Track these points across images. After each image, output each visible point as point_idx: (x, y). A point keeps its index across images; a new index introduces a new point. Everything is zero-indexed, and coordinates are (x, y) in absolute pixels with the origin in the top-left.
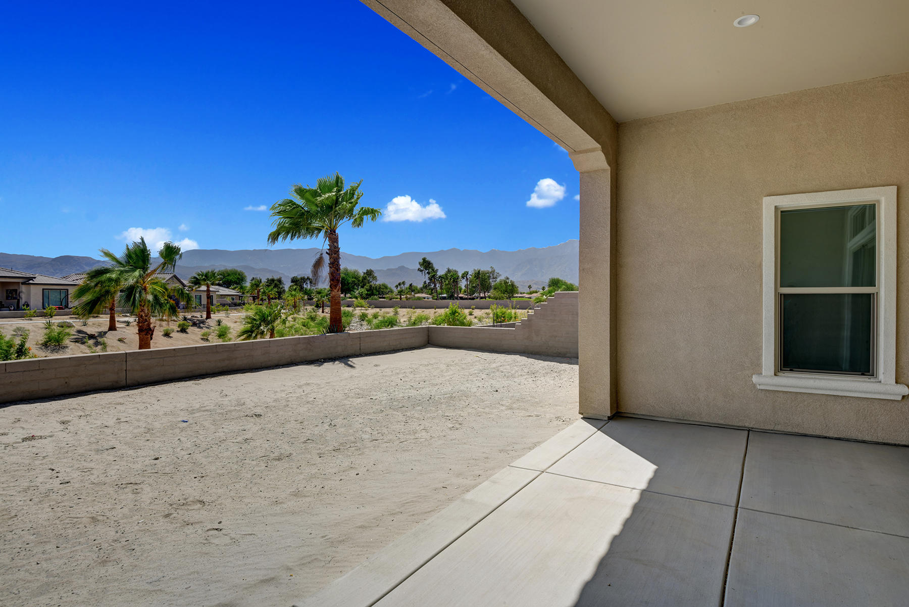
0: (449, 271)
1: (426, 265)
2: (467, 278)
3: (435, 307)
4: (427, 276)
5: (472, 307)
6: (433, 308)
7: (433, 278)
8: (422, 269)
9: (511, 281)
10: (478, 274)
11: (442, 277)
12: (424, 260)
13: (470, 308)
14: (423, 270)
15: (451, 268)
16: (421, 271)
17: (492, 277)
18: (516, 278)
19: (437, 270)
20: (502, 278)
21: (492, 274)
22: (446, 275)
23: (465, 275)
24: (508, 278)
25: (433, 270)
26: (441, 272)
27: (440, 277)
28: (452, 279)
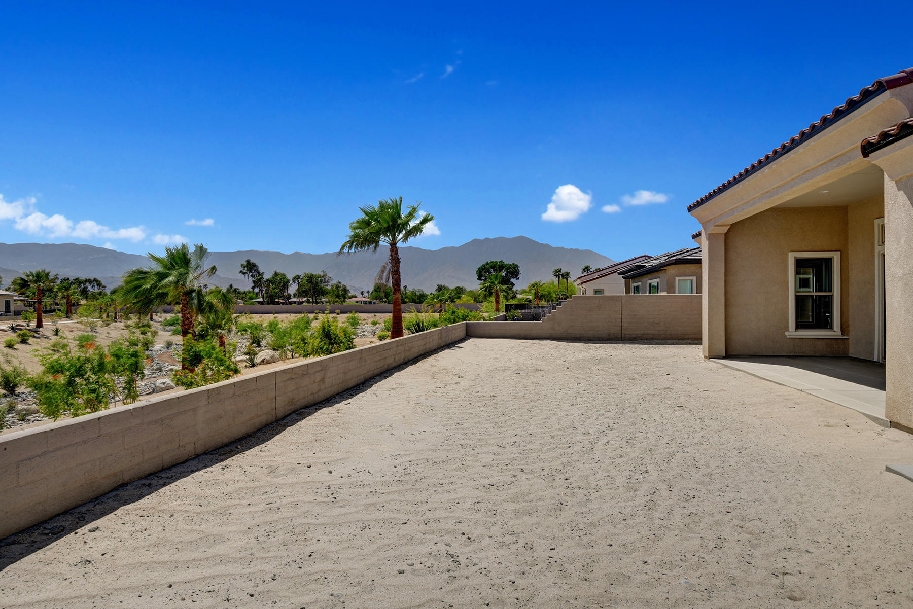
0: (276, 274)
1: (250, 267)
2: (298, 282)
3: (274, 312)
4: (251, 279)
5: (315, 312)
6: (271, 313)
7: (257, 283)
8: (245, 271)
9: (344, 285)
10: (311, 279)
11: (270, 281)
12: (248, 262)
13: (313, 313)
14: (246, 273)
15: (278, 271)
16: (244, 273)
17: (323, 281)
18: (346, 283)
19: (263, 273)
20: (334, 282)
21: (324, 278)
22: (273, 278)
23: (297, 278)
24: (340, 283)
25: (259, 273)
26: (267, 276)
27: (267, 280)
28: (280, 282)
